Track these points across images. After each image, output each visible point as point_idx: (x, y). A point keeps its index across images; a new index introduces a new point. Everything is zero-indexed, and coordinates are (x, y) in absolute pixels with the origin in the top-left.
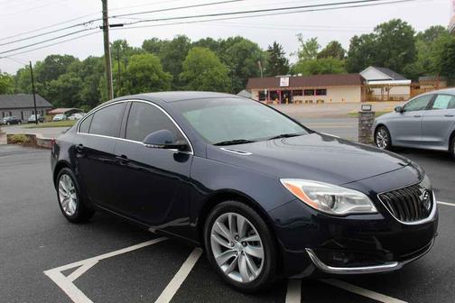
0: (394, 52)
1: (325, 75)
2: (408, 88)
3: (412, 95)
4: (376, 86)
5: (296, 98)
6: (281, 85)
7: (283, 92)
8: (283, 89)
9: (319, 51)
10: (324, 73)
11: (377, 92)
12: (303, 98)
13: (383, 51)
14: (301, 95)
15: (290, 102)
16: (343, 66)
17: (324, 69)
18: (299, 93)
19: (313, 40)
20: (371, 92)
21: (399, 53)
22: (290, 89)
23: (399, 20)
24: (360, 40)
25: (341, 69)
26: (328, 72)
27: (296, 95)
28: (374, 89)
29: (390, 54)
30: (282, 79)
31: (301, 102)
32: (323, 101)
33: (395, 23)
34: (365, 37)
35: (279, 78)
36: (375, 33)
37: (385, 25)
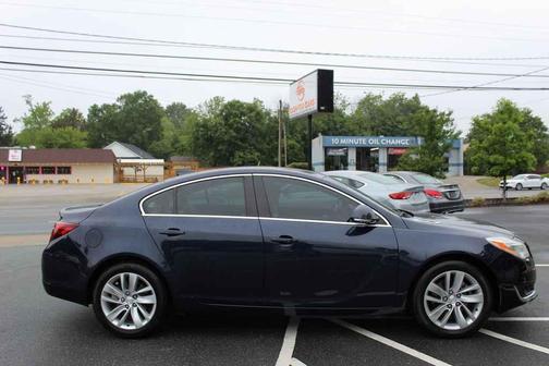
0: (140, 127)
1: (63, 150)
2: (162, 168)
3: (166, 176)
4: (127, 165)
5: (29, 177)
6: (10, 159)
7: (12, 169)
8: (13, 165)
9: (52, 118)
10: (61, 146)
11: (129, 172)
12: (41, 177)
13: (127, 125)
14: (37, 173)
15: (22, 181)
16: (85, 139)
17: (62, 141)
18: (35, 170)
19: (45, 105)
20: (122, 172)
21: (144, 128)
22: (22, 164)
23: (145, 93)
24: (100, 110)
25: (83, 143)
26: (66, 146)
27: (31, 173)
28: (125, 169)
29: (136, 128)
30: (11, 152)
31: (37, 182)
32: (67, 182)
33: (139, 95)
34: (106, 107)
35: (8, 150)
36: (118, 104)
37: (129, 95)
